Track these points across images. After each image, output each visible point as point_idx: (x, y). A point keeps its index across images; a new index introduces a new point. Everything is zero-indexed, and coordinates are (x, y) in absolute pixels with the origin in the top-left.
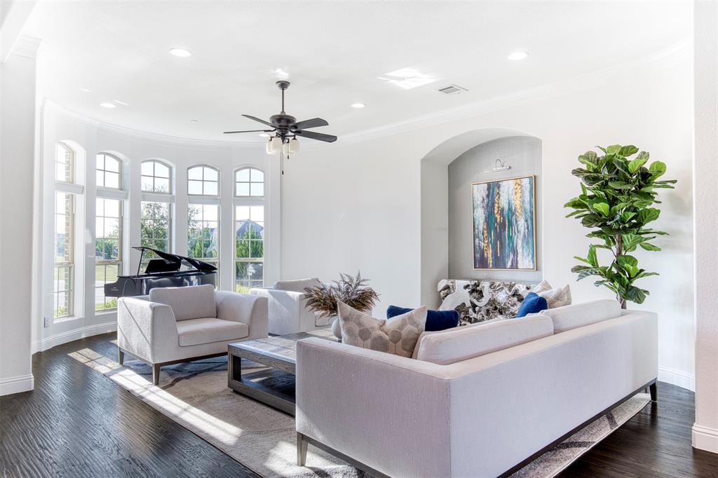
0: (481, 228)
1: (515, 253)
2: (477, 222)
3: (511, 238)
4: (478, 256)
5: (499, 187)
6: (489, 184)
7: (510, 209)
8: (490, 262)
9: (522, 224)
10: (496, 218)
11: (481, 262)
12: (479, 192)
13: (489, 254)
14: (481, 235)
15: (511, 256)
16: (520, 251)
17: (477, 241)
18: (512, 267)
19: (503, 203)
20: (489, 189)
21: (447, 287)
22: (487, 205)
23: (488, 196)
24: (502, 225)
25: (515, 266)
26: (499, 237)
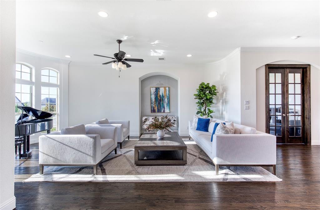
0: (153, 101)
1: (164, 108)
2: (152, 99)
3: (163, 104)
4: (152, 109)
5: (159, 89)
6: (156, 88)
7: (163, 96)
8: (156, 111)
9: (166, 100)
10: (158, 98)
11: (153, 111)
12: (153, 90)
13: (156, 109)
14: (153, 103)
15: (163, 109)
16: (166, 107)
17: (152, 105)
18: (163, 112)
19: (161, 94)
20: (156, 89)
21: (146, 119)
22: (156, 94)
23: (156, 91)
24: (160, 100)
25: (164, 112)
26: (159, 103)
